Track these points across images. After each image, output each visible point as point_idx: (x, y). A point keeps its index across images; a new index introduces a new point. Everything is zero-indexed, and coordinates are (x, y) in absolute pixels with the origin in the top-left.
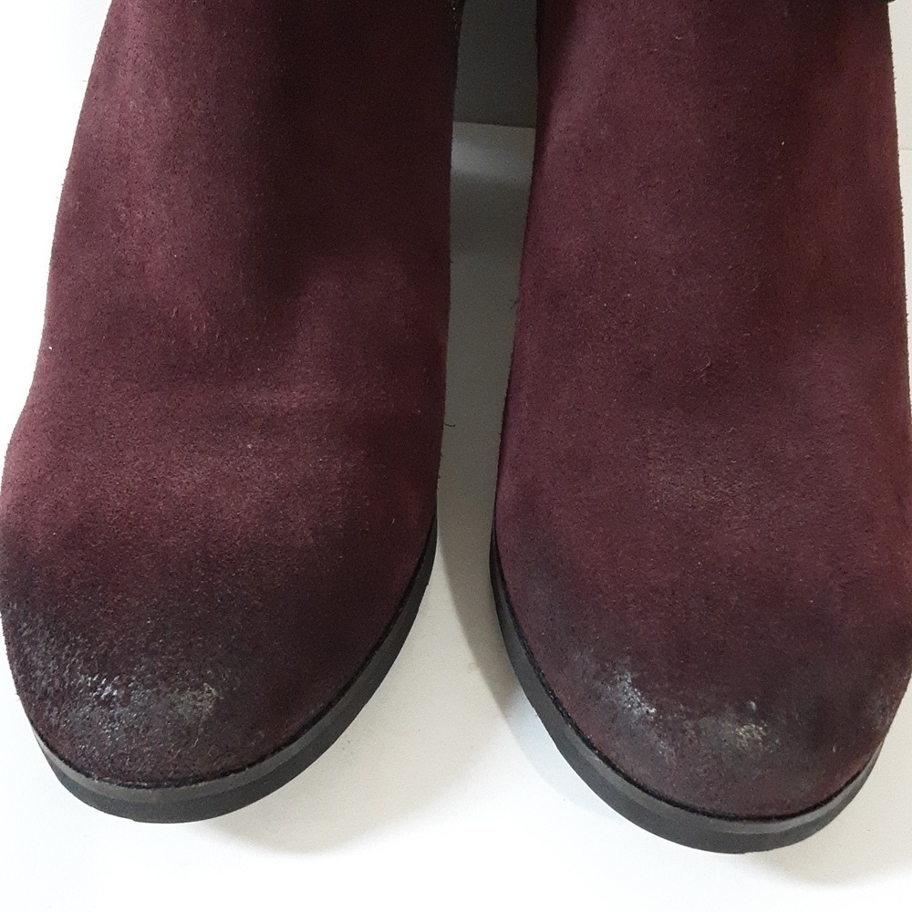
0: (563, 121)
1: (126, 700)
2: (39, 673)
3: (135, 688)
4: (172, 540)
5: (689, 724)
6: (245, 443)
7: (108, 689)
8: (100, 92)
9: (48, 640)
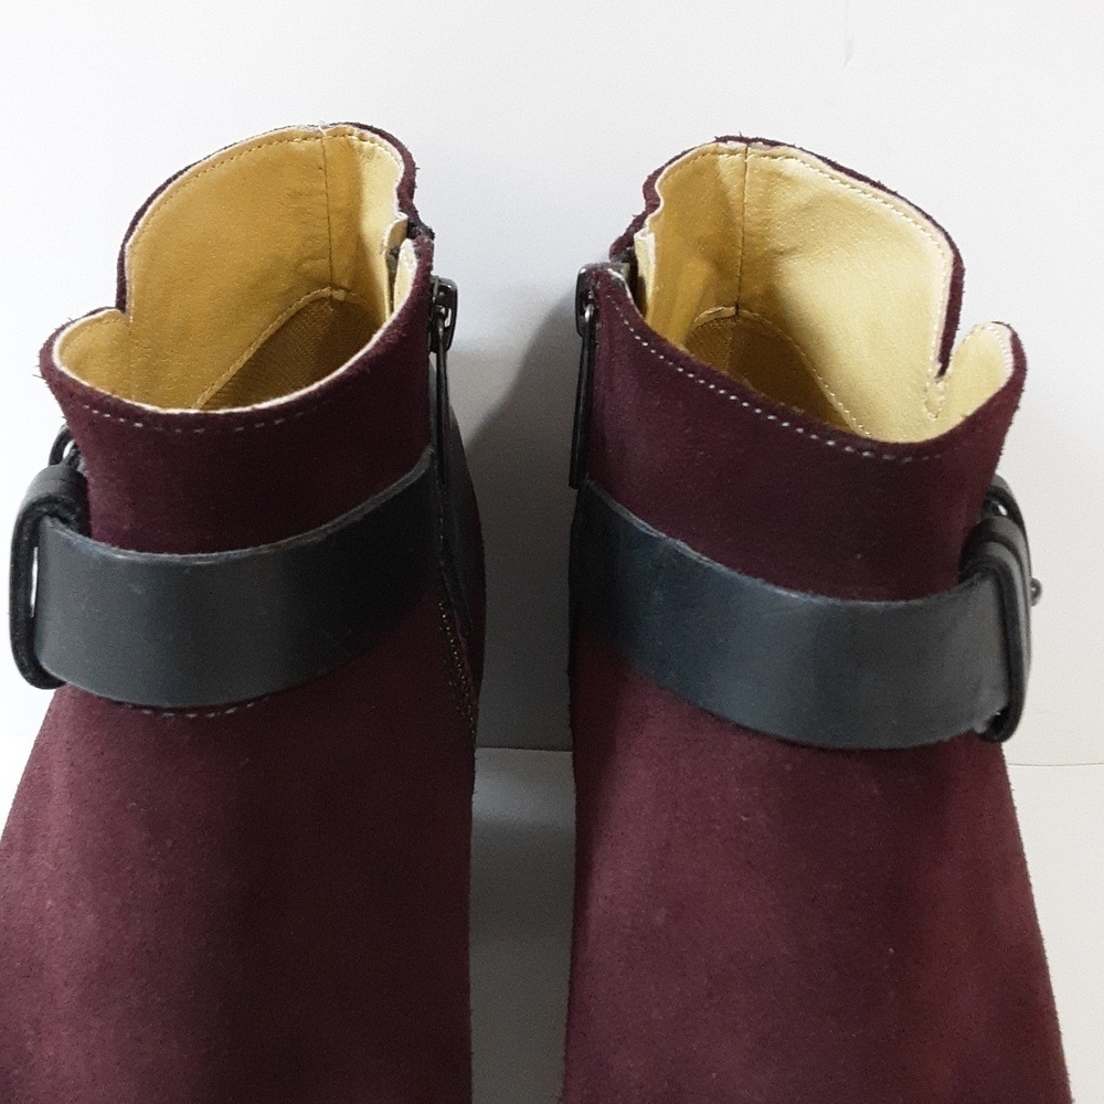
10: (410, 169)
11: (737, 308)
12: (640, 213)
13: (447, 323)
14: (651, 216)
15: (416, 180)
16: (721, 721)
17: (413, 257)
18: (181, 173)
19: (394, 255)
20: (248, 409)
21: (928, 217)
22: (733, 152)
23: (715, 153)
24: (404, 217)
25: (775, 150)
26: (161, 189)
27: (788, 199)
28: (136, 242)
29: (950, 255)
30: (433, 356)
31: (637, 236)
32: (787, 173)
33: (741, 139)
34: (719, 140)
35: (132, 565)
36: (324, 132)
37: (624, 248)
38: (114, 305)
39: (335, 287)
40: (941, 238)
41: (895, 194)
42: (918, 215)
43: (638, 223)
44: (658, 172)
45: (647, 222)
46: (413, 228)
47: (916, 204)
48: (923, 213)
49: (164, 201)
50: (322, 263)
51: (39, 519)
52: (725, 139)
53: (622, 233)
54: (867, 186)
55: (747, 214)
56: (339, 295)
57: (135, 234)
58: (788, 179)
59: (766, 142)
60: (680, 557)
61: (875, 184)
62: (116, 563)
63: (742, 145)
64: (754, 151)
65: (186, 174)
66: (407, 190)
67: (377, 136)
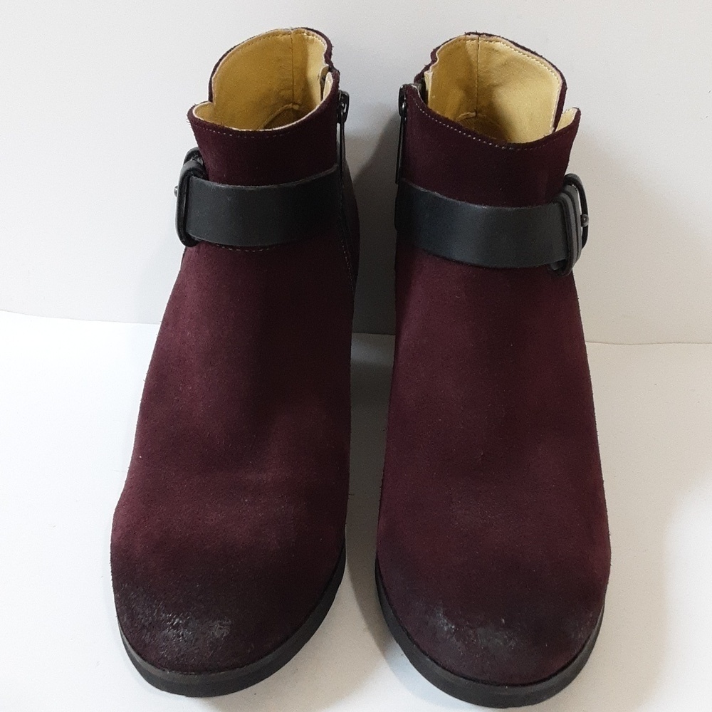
0: (405, 336)
1: (186, 626)
2: (140, 616)
3: (191, 619)
4: (208, 547)
5: (471, 632)
6: (244, 500)
7: (177, 620)
8: (170, 328)
9: (145, 598)
10: (330, 46)
11: (476, 113)
12: (428, 64)
13: (345, 111)
14: (433, 65)
15: (332, 51)
16: (449, 260)
17: (331, 78)
18: (232, 49)
19: (323, 79)
20: (270, 130)
21: (554, 66)
22: (472, 40)
23: (465, 40)
24: (327, 65)
25: (491, 38)
26: (224, 56)
27: (498, 60)
28: (216, 76)
29: (561, 81)
30: (338, 125)
31: (426, 73)
32: (496, 48)
33: (476, 34)
34: (466, 34)
35: (227, 190)
36: (292, 31)
37: (420, 78)
38: (207, 100)
39: (295, 104)
40: (558, 75)
41: (541, 56)
42: (550, 66)
43: (427, 68)
44: (438, 48)
45: (431, 67)
46: (331, 68)
47: (550, 60)
48: (552, 64)
49: (226, 61)
50: (289, 92)
51: (189, 177)
52: (469, 34)
53: (419, 72)
54: (530, 54)
55: (479, 68)
56: (296, 107)
57: (216, 73)
58: (497, 51)
59: (487, 34)
60: (436, 197)
61: (532, 52)
62: (221, 188)
63: (476, 36)
64: (482, 39)
65: (235, 49)
66: (328, 56)
67: (315, 34)
